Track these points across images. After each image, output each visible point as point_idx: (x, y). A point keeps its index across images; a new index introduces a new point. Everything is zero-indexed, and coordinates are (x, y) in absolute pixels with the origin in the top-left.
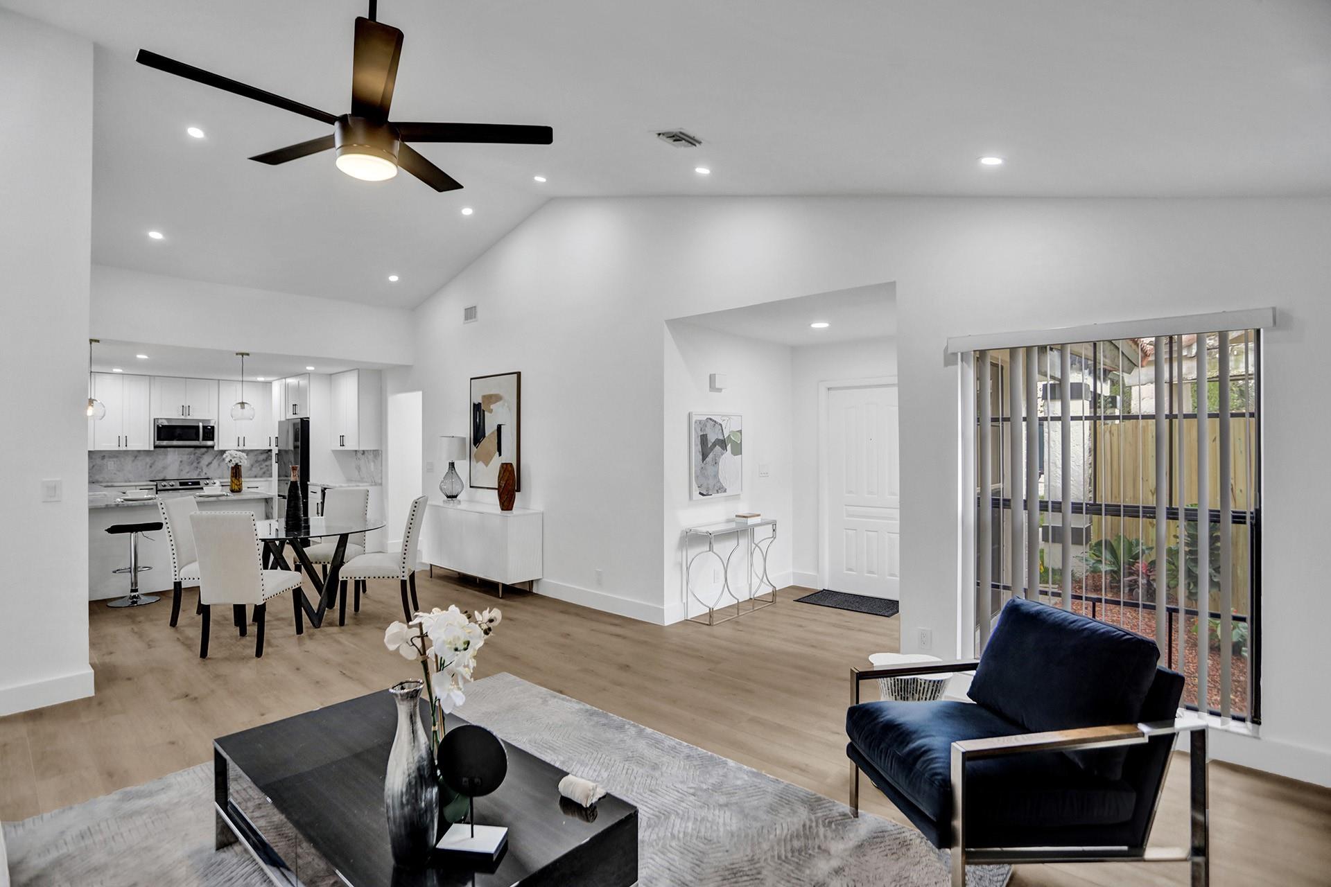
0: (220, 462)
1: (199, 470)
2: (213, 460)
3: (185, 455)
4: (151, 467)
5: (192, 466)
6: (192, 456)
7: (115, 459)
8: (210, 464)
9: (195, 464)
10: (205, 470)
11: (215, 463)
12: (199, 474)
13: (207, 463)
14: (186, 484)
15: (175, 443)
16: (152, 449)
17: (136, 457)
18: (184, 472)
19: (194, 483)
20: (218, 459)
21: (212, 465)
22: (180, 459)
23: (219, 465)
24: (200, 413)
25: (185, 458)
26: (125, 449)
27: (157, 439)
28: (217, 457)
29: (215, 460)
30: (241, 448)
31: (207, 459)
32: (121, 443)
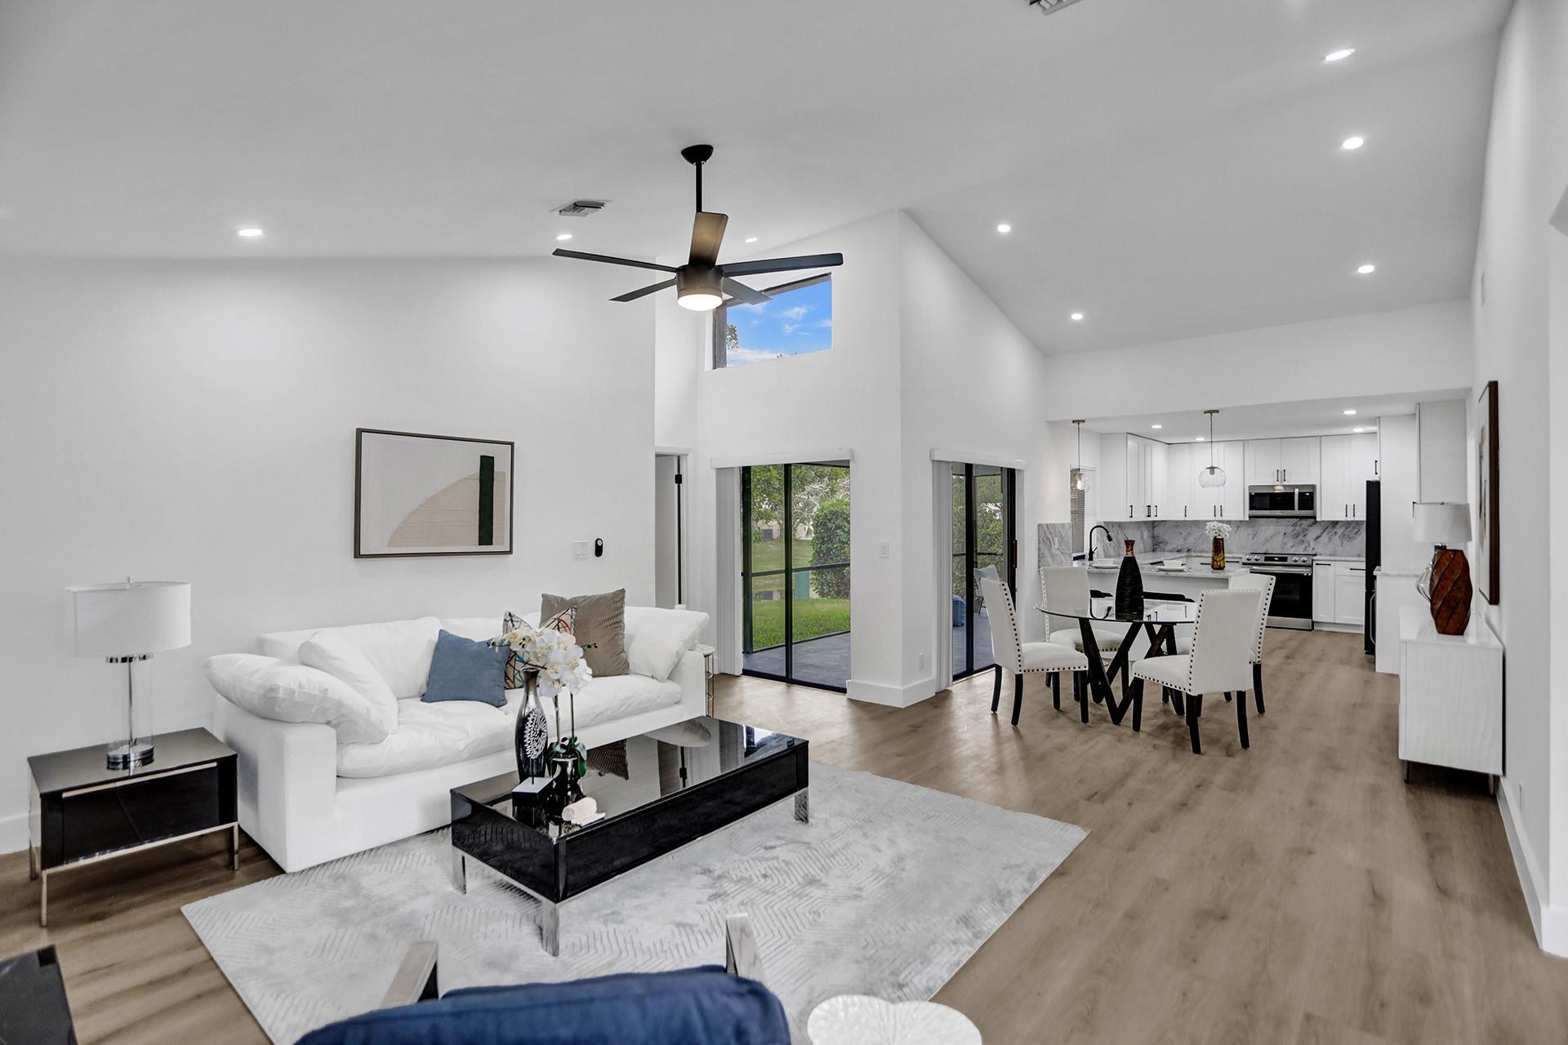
0: (1332, 536)
2: (1323, 533)
3: (1285, 527)
4: (1253, 538)
5: (1297, 540)
6: (1298, 528)
8: (1318, 537)
9: (1300, 537)
10: (1312, 544)
11: (1325, 537)
12: (1305, 550)
13: (1315, 537)
14: (1272, 559)
15: (1278, 513)
16: (1247, 519)
17: (1238, 528)
19: (1281, 559)
20: (1328, 533)
21: (1320, 539)
22: (1284, 531)
23: (1330, 539)
24: (1298, 478)
25: (1290, 529)
26: (1222, 518)
27: (1252, 508)
28: (1327, 530)
29: (1325, 533)
30: (1350, 518)
31: (1314, 532)
32: (1218, 513)
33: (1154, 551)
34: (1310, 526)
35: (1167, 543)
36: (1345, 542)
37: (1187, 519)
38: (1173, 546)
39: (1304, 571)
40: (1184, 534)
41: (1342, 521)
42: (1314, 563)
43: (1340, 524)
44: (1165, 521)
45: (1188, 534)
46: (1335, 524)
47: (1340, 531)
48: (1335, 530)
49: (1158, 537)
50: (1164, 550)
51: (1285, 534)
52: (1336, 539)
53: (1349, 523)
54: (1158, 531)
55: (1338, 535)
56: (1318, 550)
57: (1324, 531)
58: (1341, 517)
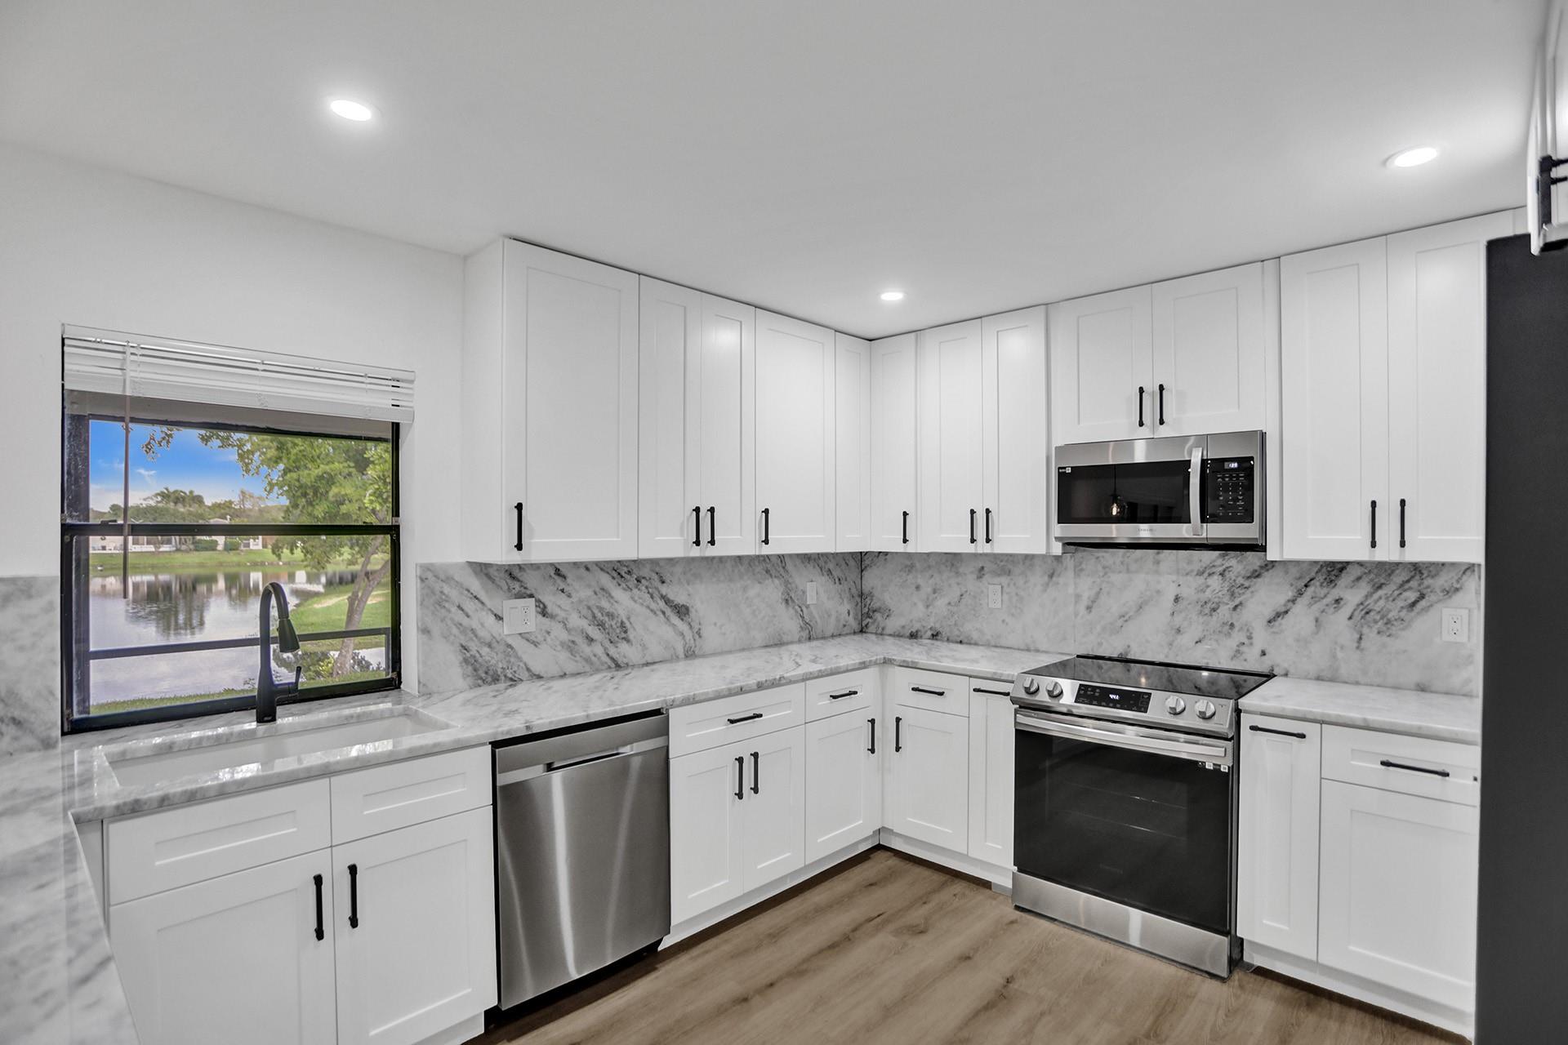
1: (1238, 637)
2: (1293, 601)
4: (1089, 608)
5: (1215, 621)
6: (1215, 582)
7: (1004, 580)
8: (1279, 615)
9: (1224, 612)
10: (1261, 638)
11: (1301, 617)
12: (1238, 653)
13: (1268, 613)
15: (1145, 531)
16: (1057, 548)
17: (1051, 576)
18: (1186, 639)
21: (1285, 622)
25: (1190, 588)
26: (986, 549)
27: (1066, 515)
28: (1310, 590)
29: (1303, 602)
30: (1387, 551)
31: (1267, 596)
32: (980, 534)
33: (862, 631)
34: (1255, 575)
35: (888, 613)
36: (1370, 634)
37: (910, 548)
38: (902, 621)
39: (1211, 755)
40: (927, 589)
41: (1360, 564)
42: (1246, 721)
43: (1355, 572)
44: (886, 554)
45: (935, 591)
46: (1334, 570)
47: (1353, 595)
48: (1335, 593)
49: (871, 594)
50: (881, 634)
51: (1177, 599)
52: (1339, 623)
53: (1386, 569)
54: (873, 579)
55: (1346, 610)
56: (1278, 659)
57: (1301, 594)
58: (1350, 546)
